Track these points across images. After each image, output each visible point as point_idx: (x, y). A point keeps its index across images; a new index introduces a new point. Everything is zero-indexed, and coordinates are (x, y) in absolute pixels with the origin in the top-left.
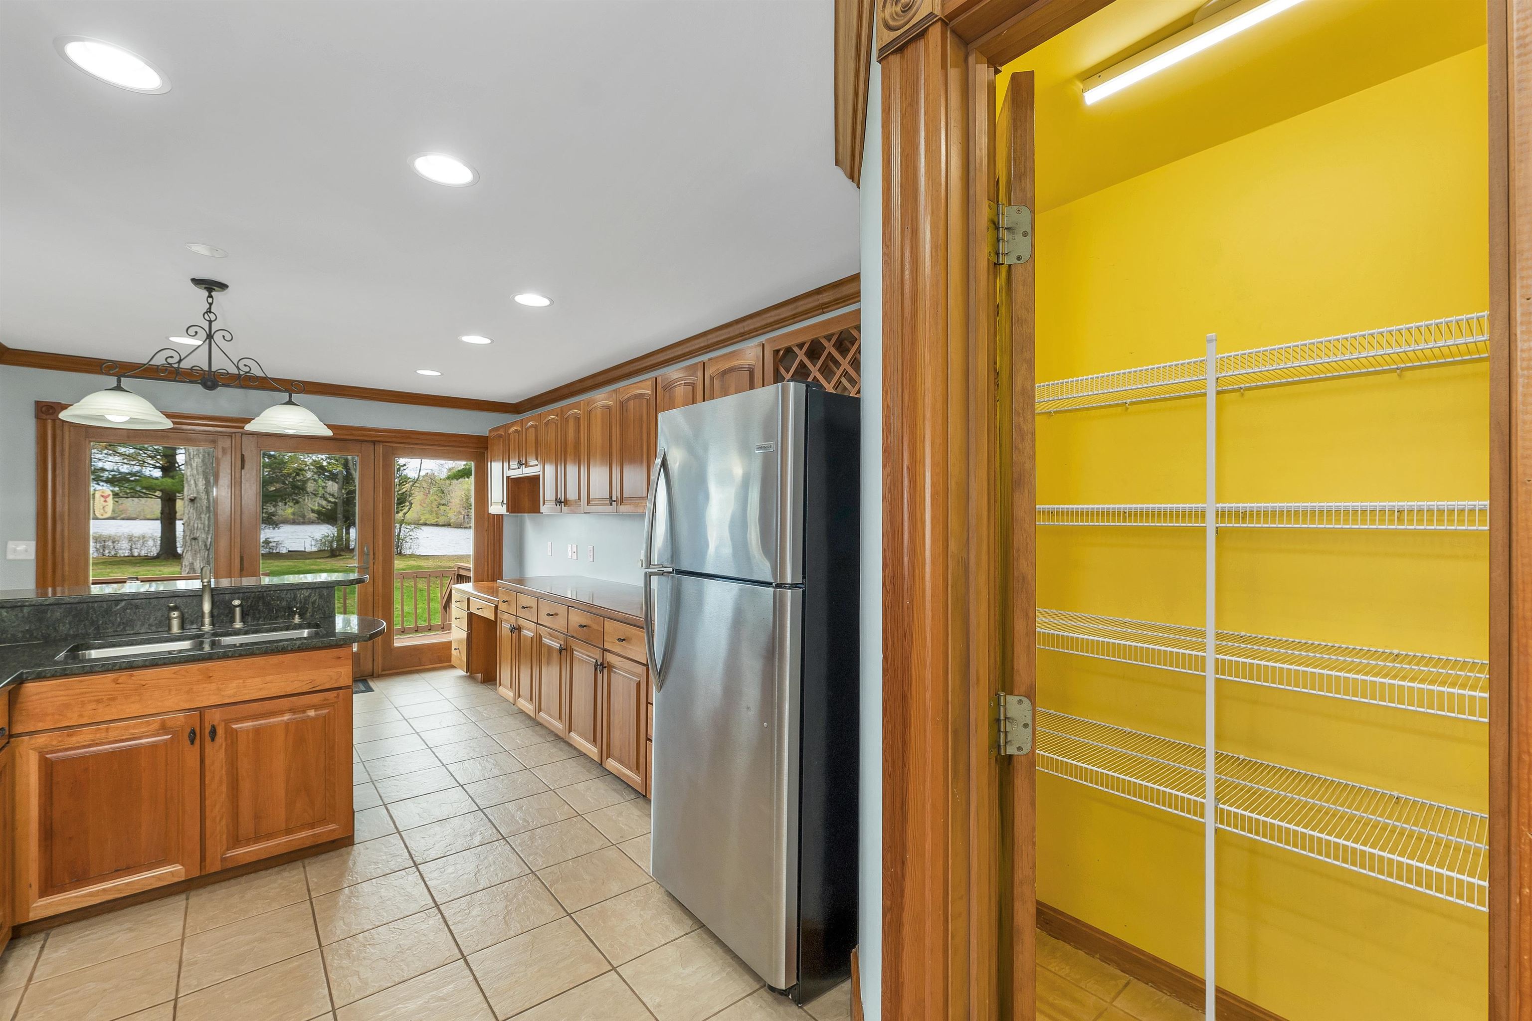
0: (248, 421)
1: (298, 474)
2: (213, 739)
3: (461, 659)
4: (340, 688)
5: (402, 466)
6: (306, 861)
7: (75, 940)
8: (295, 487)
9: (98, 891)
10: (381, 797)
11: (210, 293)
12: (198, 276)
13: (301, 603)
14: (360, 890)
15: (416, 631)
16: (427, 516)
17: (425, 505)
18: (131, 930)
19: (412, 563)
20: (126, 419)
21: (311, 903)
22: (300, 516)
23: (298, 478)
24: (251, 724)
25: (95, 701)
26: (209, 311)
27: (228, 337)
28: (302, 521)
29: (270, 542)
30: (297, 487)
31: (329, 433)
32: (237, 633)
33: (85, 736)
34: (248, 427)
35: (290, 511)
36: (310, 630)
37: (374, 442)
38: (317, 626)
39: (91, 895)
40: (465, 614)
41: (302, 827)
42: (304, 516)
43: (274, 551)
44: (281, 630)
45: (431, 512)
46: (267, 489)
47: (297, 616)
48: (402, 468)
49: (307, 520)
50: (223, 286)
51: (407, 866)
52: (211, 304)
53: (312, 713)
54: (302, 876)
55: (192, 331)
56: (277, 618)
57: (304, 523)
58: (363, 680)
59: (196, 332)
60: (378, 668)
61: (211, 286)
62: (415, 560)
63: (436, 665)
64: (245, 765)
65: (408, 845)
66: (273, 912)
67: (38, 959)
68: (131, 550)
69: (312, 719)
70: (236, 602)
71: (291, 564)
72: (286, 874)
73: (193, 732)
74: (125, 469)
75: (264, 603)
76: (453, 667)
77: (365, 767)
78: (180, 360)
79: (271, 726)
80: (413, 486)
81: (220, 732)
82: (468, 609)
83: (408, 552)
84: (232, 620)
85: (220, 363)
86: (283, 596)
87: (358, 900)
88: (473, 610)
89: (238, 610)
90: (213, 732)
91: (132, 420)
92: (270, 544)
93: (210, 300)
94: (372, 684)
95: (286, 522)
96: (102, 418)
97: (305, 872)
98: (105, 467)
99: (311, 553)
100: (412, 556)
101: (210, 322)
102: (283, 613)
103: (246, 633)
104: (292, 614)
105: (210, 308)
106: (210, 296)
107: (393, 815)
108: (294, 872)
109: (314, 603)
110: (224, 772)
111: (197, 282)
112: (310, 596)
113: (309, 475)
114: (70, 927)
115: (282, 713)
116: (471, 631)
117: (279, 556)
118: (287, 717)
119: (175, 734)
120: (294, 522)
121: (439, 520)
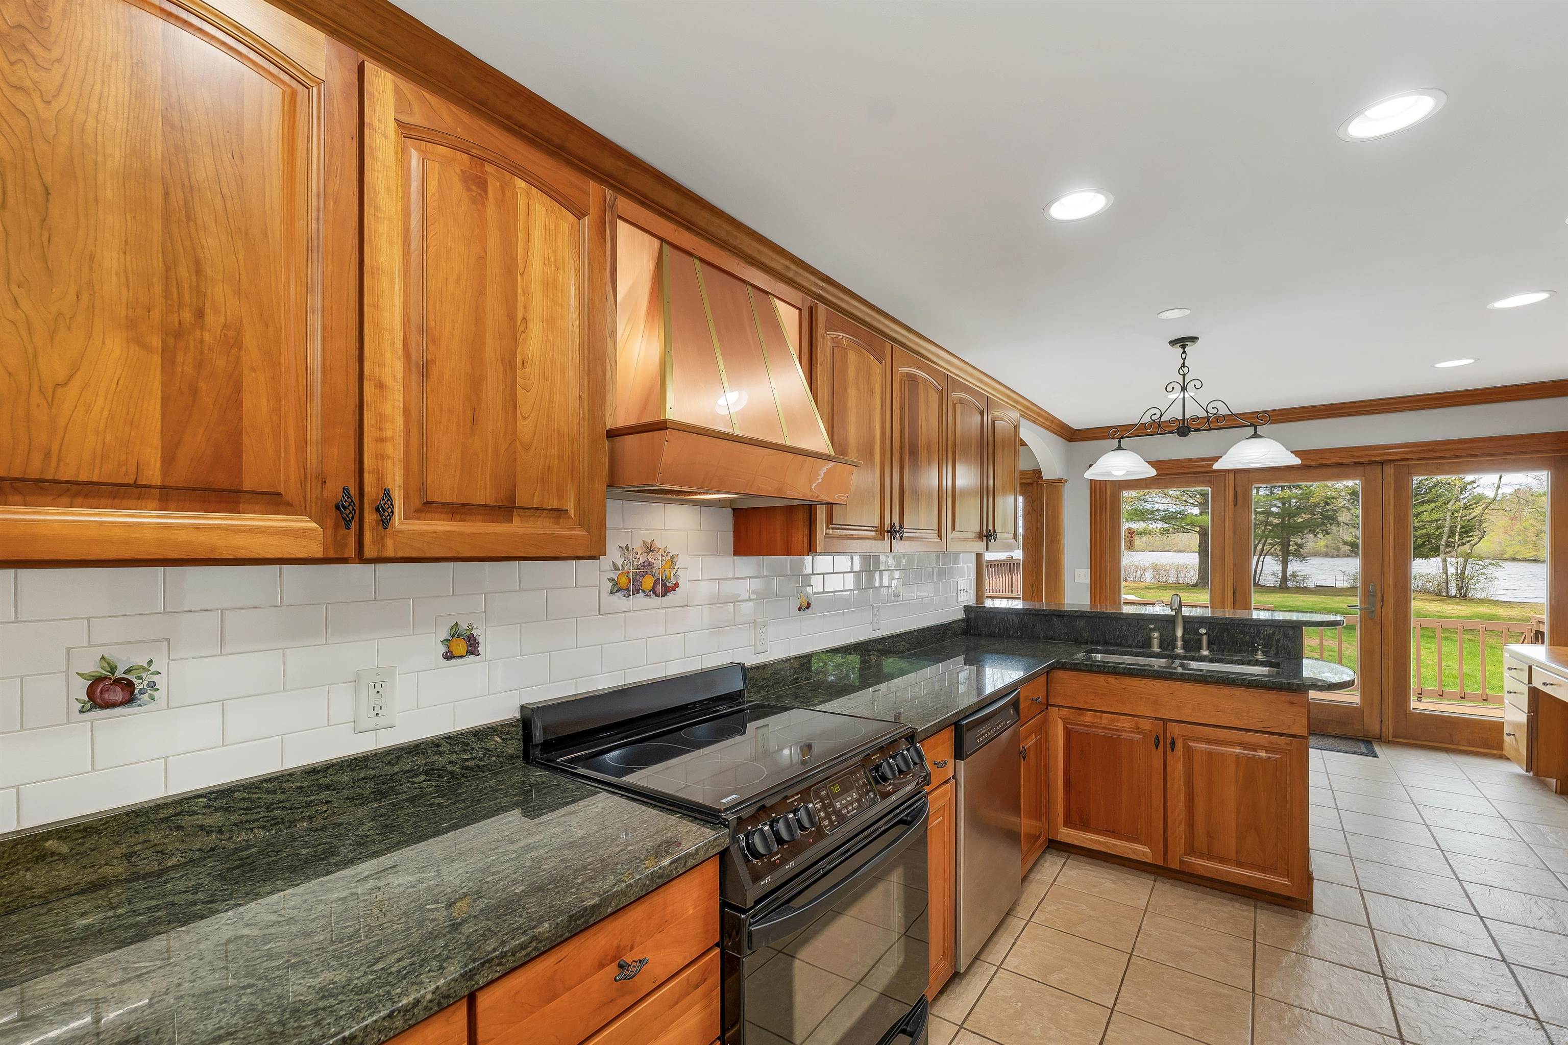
0: (1216, 459)
1: (1327, 504)
2: (1173, 750)
3: (1517, 750)
4: (1294, 736)
5: (1469, 484)
6: (1259, 904)
7: (1082, 869)
8: (1324, 517)
9: (1096, 840)
10: (1357, 879)
11: (1184, 350)
12: (1173, 339)
13: (1264, 639)
14: (1308, 963)
15: (1461, 698)
16: (1518, 548)
17: (1513, 533)
18: (1114, 882)
19: (1483, 610)
20: (1124, 472)
21: (1255, 946)
22: (1334, 549)
23: (1328, 508)
24: (1204, 746)
25: (1094, 693)
26: (1183, 365)
27: (1198, 385)
28: (1336, 553)
29: (1297, 576)
30: (1327, 518)
31: (1297, 461)
32: (1203, 659)
33: (1088, 718)
34: (1216, 466)
35: (1322, 543)
36: (1271, 669)
37: (1382, 463)
38: (1277, 665)
39: (1090, 840)
40: (1525, 690)
41: (1252, 866)
42: (1338, 549)
43: (1302, 586)
44: (1243, 664)
45: (1524, 543)
46: (1294, 521)
47: (1260, 652)
48: (1469, 487)
49: (1341, 553)
50: (1193, 339)
51: (1372, 971)
52: (1184, 359)
53: (1263, 754)
54: (1252, 915)
55: (1169, 389)
56: (1240, 651)
57: (1338, 556)
58: (1366, 741)
59: (1173, 388)
60: (1389, 730)
61: (1183, 342)
62: (1488, 607)
63: (1479, 750)
64: (1199, 784)
65: (1380, 949)
66: (1218, 933)
67: (1061, 870)
68: (1177, 577)
69: (1262, 759)
70: (1203, 631)
71: (1319, 600)
72: (1237, 905)
73: (1157, 738)
74: (1173, 509)
75: (1228, 635)
76: (1506, 758)
77: (1345, 838)
78: (1161, 415)
79: (1223, 754)
80: (1486, 508)
81: (1179, 745)
82: (1530, 681)
83: (1478, 595)
84: (1200, 648)
85: (1193, 410)
86: (1247, 630)
87: (1304, 972)
88: (1537, 684)
89: (1205, 638)
90: (1173, 743)
91: (1128, 473)
92: (1298, 578)
93: (1184, 356)
94: (1377, 749)
95: (1316, 555)
96: (1110, 474)
97: (1255, 913)
98: (1160, 508)
99: (1342, 589)
100: (1482, 601)
101: (1184, 375)
102: (1246, 647)
103: (1211, 661)
104: (1255, 651)
105: (1184, 363)
106: (1184, 352)
107: (1367, 905)
108: (1245, 907)
109: (1278, 641)
110: (1182, 783)
111: (1173, 343)
112: (1273, 634)
113: (1341, 502)
114: (1081, 858)
115: (1232, 744)
116: (1537, 713)
117: (1305, 590)
118: (1237, 750)
119: (1145, 735)
120: (1326, 555)
121: (1539, 554)
